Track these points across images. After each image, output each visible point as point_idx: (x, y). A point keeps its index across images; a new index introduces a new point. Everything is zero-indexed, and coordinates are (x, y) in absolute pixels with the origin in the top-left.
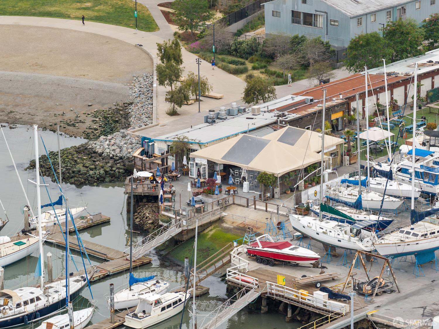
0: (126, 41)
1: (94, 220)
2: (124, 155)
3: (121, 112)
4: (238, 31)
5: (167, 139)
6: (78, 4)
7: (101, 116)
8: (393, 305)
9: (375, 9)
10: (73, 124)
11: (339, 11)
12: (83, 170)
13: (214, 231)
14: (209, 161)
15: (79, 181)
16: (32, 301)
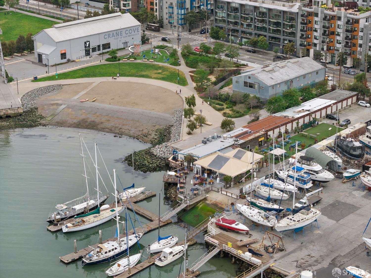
0: (173, 91)
1: (149, 195)
2: (166, 157)
3: (167, 131)
4: (222, 86)
5: (184, 153)
6: (156, 71)
7: (159, 132)
8: (283, 259)
9: (280, 82)
10: (146, 136)
11: (264, 83)
12: (147, 164)
13: (202, 205)
14: (202, 167)
15: (144, 170)
16: (113, 250)
